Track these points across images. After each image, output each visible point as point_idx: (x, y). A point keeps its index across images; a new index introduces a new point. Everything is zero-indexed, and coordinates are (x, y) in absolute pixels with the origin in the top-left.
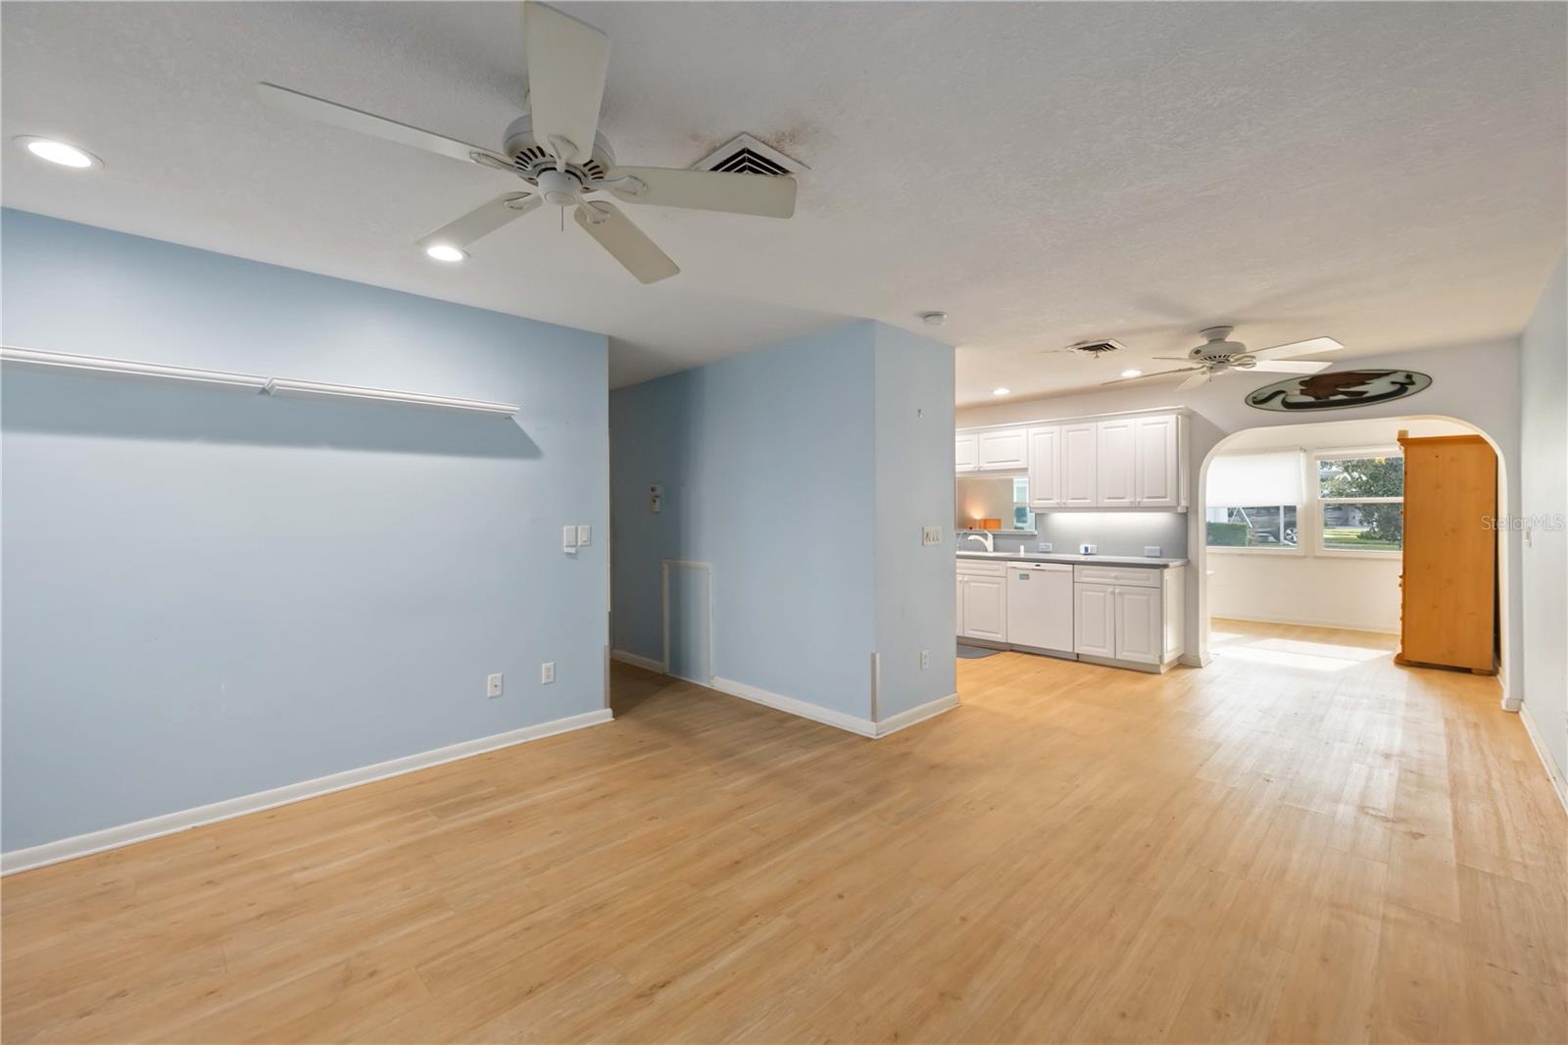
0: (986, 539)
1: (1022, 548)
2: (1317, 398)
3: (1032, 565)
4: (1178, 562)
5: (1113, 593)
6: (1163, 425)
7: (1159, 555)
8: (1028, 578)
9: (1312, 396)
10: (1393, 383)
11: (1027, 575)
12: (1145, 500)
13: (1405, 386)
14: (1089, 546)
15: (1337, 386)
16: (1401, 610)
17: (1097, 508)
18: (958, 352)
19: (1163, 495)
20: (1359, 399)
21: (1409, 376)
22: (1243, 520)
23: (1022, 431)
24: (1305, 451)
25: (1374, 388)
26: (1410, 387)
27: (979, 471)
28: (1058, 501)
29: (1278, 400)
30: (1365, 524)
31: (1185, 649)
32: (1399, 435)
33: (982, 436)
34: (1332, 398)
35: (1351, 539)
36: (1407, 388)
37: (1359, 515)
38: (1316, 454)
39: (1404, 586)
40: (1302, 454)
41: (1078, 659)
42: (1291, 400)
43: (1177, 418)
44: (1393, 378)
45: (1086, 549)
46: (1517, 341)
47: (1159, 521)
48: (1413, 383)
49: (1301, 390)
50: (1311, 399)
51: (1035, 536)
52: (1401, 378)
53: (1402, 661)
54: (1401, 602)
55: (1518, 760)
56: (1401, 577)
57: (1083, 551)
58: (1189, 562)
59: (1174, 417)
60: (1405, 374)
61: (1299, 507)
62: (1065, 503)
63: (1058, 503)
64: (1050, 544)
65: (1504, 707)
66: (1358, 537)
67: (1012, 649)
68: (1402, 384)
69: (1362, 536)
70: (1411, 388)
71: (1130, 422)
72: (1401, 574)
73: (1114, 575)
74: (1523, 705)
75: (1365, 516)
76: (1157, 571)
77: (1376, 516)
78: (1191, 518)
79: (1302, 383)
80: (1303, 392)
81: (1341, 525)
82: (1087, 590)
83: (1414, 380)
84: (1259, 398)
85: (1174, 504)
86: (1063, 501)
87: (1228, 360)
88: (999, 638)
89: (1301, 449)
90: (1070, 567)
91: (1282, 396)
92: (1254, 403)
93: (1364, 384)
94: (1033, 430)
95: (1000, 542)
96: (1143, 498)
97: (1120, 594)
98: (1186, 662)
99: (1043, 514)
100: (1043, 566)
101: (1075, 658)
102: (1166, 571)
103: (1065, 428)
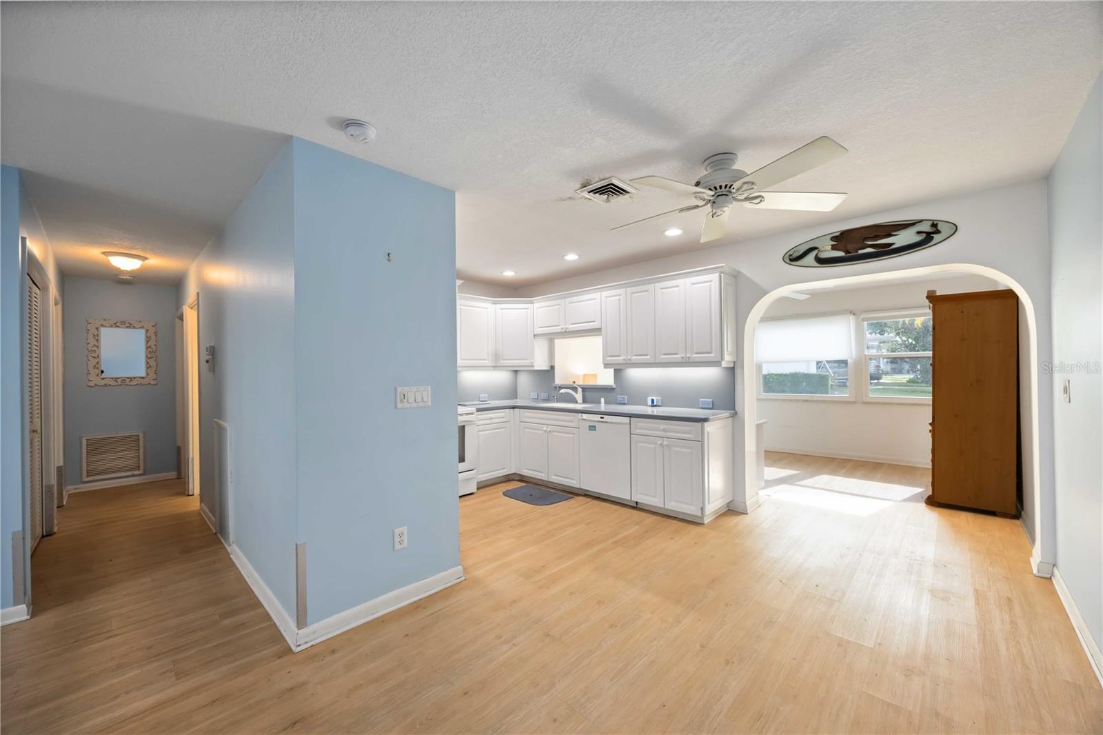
0: (576, 392)
1: (603, 400)
2: (847, 252)
3: (597, 418)
4: (727, 414)
5: (662, 445)
6: (709, 284)
7: (711, 407)
8: (595, 430)
9: (844, 252)
10: (919, 233)
11: (595, 427)
12: (694, 355)
13: (930, 236)
14: (655, 398)
15: (866, 239)
16: (931, 455)
17: (655, 363)
18: (458, 197)
19: (709, 351)
20: (887, 251)
21: (934, 225)
22: (828, 371)
23: (597, 295)
24: (854, 314)
25: (900, 239)
26: (935, 236)
27: (565, 332)
28: (625, 358)
29: (812, 255)
30: (911, 372)
31: (734, 497)
32: (928, 293)
33: (568, 300)
34: (861, 252)
35: (903, 383)
36: (933, 237)
37: (907, 367)
38: (862, 316)
39: (933, 432)
40: (852, 317)
41: (636, 507)
42: (824, 255)
43: (720, 276)
44: (919, 228)
45: (653, 401)
46: (1045, 180)
47: (708, 375)
48: (938, 232)
49: (832, 245)
50: (841, 254)
51: (614, 389)
52: (926, 227)
53: (932, 502)
54: (931, 447)
55: (1069, 679)
56: (930, 424)
57: (650, 403)
58: (736, 413)
59: (716, 276)
60: (931, 222)
61: (850, 361)
62: (630, 360)
63: (625, 360)
64: (626, 397)
65: (1035, 571)
66: (907, 381)
67: (587, 495)
68: (928, 234)
69: (910, 381)
70: (937, 238)
71: (680, 282)
72: (931, 421)
73: (662, 427)
74: (1056, 572)
75: (910, 367)
76: (699, 424)
77: (919, 367)
78: (738, 371)
79: (833, 239)
80: (834, 248)
81: (897, 373)
82: (641, 442)
83: (939, 228)
84: (795, 255)
85: (718, 359)
86: (629, 357)
87: (730, 192)
88: (573, 483)
89: (851, 313)
90: (626, 420)
91: (813, 254)
92: (791, 260)
93: (890, 235)
94: (605, 293)
95: (588, 394)
96: (692, 354)
97: (667, 445)
98: (732, 510)
99: (620, 369)
100: (607, 418)
101: (635, 505)
102: (706, 424)
103: (629, 290)
